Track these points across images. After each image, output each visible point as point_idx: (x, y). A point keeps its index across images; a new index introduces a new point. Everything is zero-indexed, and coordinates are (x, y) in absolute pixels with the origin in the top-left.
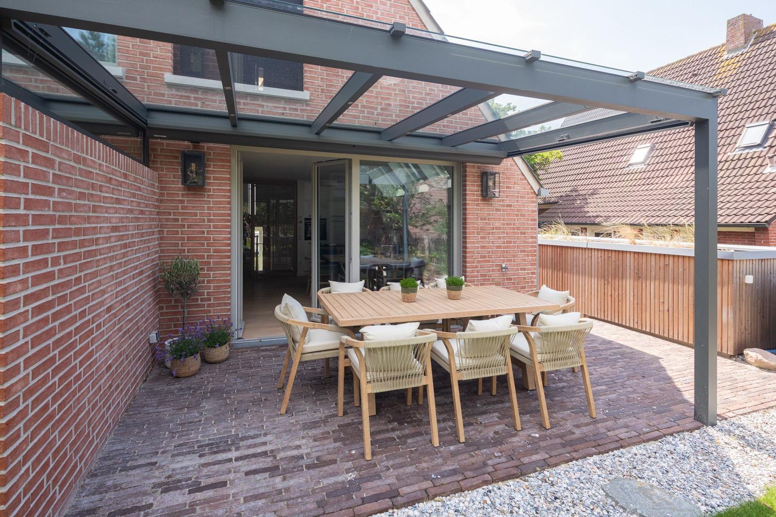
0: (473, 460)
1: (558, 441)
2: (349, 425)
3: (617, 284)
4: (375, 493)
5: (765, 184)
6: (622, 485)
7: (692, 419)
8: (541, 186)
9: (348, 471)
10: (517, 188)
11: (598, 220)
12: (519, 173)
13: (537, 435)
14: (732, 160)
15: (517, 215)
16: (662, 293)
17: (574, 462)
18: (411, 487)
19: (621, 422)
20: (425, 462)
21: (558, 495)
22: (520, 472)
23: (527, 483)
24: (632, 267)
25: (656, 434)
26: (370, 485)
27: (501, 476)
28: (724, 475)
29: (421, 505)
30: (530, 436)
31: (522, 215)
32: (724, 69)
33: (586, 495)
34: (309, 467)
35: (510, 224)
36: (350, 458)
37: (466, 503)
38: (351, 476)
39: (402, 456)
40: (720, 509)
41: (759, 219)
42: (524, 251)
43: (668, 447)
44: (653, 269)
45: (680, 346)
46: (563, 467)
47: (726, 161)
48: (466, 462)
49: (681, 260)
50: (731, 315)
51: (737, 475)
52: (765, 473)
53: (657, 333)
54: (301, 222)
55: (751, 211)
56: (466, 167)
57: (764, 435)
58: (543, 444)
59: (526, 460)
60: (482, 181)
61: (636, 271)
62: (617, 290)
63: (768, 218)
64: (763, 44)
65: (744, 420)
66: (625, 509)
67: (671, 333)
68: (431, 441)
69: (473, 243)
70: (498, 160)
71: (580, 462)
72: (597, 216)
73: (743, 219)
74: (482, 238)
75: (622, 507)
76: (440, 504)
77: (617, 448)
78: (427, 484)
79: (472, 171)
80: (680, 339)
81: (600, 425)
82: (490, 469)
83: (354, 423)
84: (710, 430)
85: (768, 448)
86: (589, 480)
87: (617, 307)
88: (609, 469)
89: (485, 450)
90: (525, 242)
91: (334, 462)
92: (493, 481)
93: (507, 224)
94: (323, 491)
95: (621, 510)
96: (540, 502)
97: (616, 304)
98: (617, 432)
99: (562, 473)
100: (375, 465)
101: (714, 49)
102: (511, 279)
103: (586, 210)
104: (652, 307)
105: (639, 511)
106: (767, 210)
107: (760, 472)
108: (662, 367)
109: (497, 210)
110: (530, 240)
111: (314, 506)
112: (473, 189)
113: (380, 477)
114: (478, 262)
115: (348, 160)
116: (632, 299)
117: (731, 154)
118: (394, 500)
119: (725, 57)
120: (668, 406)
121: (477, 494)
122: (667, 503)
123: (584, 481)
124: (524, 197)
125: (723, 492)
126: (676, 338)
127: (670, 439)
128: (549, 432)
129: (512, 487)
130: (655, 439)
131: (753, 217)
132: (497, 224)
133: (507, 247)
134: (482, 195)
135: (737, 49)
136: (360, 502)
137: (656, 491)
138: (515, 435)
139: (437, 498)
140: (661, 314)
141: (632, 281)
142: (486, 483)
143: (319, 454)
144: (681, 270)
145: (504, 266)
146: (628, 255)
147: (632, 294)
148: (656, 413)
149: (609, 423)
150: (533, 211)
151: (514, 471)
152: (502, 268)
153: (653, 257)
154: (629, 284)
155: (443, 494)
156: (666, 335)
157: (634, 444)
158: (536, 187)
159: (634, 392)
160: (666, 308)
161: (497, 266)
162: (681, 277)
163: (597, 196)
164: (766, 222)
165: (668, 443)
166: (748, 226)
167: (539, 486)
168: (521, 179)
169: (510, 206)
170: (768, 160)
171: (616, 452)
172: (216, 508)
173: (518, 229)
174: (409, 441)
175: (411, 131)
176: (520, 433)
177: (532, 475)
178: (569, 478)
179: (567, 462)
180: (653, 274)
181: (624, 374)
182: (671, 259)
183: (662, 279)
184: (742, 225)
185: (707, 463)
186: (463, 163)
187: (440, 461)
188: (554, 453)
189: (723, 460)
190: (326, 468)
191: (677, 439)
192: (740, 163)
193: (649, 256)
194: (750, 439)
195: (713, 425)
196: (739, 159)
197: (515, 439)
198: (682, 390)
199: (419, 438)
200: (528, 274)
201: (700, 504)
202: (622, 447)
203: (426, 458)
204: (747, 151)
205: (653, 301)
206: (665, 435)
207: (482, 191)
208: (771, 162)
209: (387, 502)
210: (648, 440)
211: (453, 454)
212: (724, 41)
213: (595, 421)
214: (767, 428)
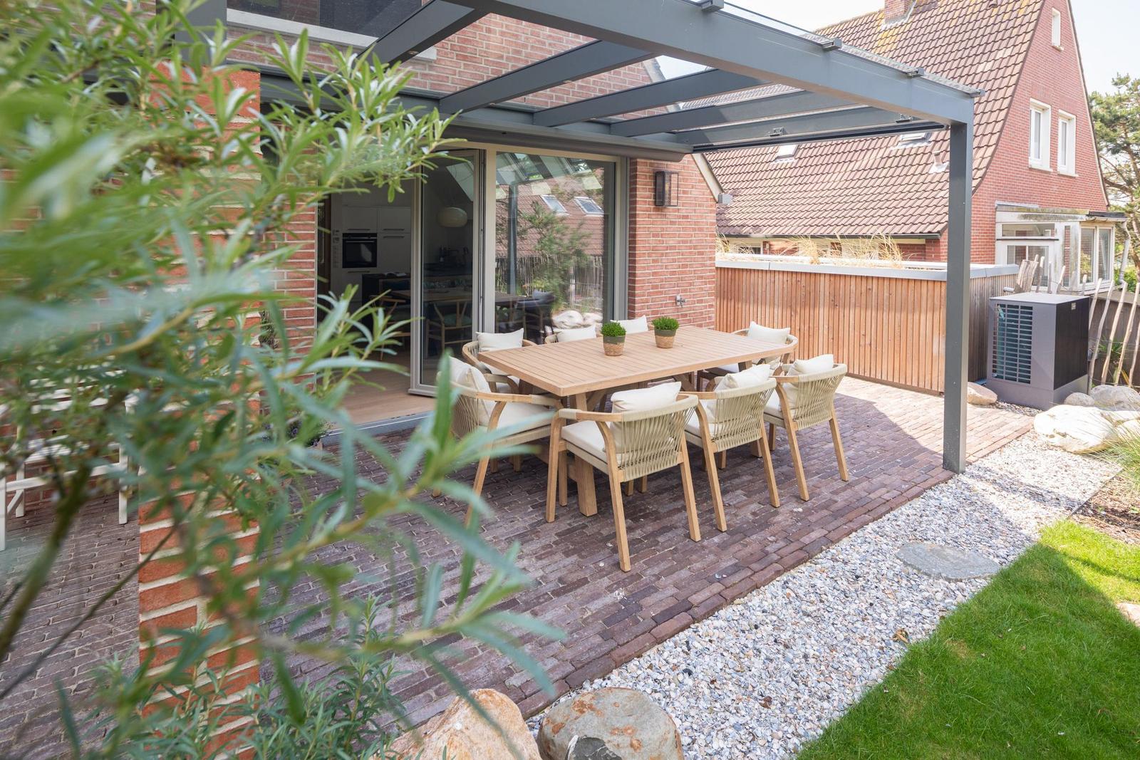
0: (749, 549)
1: (825, 512)
2: (570, 531)
3: (807, 315)
4: (663, 609)
5: (932, 186)
6: (914, 550)
7: (941, 469)
8: (722, 190)
9: (610, 589)
10: (695, 193)
11: (744, 231)
12: (698, 173)
13: (800, 510)
14: (895, 156)
15: (694, 229)
16: (863, 324)
17: (854, 534)
18: (701, 593)
19: (877, 480)
20: (696, 561)
21: (858, 573)
22: (806, 555)
23: (819, 566)
24: (827, 294)
25: (916, 490)
26: (649, 600)
27: (791, 562)
28: (997, 523)
29: (722, 612)
30: (792, 511)
31: (701, 229)
32: (882, 42)
33: (884, 567)
34: (557, 593)
35: (686, 242)
36: (601, 573)
37: (770, 601)
38: (620, 594)
39: (663, 558)
40: (1011, 558)
41: (929, 228)
42: (702, 277)
43: (932, 502)
44: (853, 295)
45: (884, 386)
46: (845, 541)
47: (889, 157)
48: (743, 553)
49: (886, 283)
50: (943, 346)
51: (1008, 521)
52: (1029, 515)
53: (856, 372)
54: (337, 239)
55: (921, 219)
56: (636, 163)
57: (1010, 476)
58: (813, 519)
59: (806, 540)
60: (655, 184)
61: (832, 298)
62: (807, 322)
63: (939, 228)
64: (923, 15)
65: (987, 463)
66: (929, 576)
67: (873, 372)
68: (688, 536)
69: (644, 268)
70: (677, 156)
71: (860, 533)
72: (743, 226)
73: (913, 229)
74: (654, 261)
75: (926, 574)
76: (740, 607)
77: (888, 512)
78: (717, 588)
79: (644, 170)
80: (884, 378)
81: (857, 488)
82: (775, 557)
83: (575, 529)
84: (963, 478)
85: (1020, 489)
86: (880, 551)
87: (806, 344)
88: (894, 535)
89: (754, 537)
90: (704, 265)
91: (584, 581)
92: (787, 570)
93: (684, 242)
94: (597, 619)
95: (926, 577)
96: (843, 584)
97: (806, 340)
98: (878, 493)
99: (848, 548)
100: (639, 576)
101: (870, 15)
102: (686, 315)
103: (727, 216)
104: (851, 342)
105: (944, 575)
106: (938, 218)
107: (1024, 516)
108: (880, 413)
109: (672, 223)
110: (708, 262)
111: (598, 640)
112: (644, 194)
113: (656, 590)
114: (649, 294)
115: (478, 152)
116: (826, 332)
117: (894, 149)
118: (691, 612)
119: (883, 27)
120: (911, 456)
121: (775, 587)
122: (963, 561)
123: (875, 553)
124: (703, 206)
125: (1005, 541)
126: (879, 377)
127: (931, 493)
128: (810, 504)
129: (806, 573)
130: (917, 496)
131: (923, 226)
132: (671, 243)
133: (683, 273)
134: (655, 203)
135: (895, 18)
136: (654, 624)
137: (948, 551)
138: (776, 513)
139: (737, 601)
140: (862, 350)
141: (826, 310)
142: (779, 573)
143: (559, 575)
144: (886, 294)
145: (678, 298)
146: (822, 278)
147: (826, 327)
148: (904, 466)
149: (865, 484)
150: (712, 224)
151: (802, 555)
152: (677, 301)
153: (853, 280)
154: (823, 313)
155: (741, 595)
156: (867, 375)
157: (902, 504)
158: (716, 192)
159: (869, 445)
160: (868, 342)
161: (670, 298)
162: (886, 303)
163: (739, 198)
164: (938, 232)
165: (931, 497)
166: (918, 237)
167: (833, 567)
168: (700, 182)
169: (687, 217)
170: (933, 158)
171: (888, 515)
172: (471, 669)
173: (695, 247)
174: (661, 539)
175: (496, 102)
176: (781, 510)
177: (819, 556)
178: (858, 553)
179: (848, 534)
180: (853, 300)
181: (847, 425)
182: (875, 281)
183: (864, 306)
184: (912, 236)
185: (977, 514)
186: (631, 159)
187: (712, 557)
188: (831, 527)
189: (989, 507)
190: (579, 591)
191: (938, 493)
192: (904, 159)
193: (848, 279)
194: (1001, 482)
195: (963, 472)
196: (902, 156)
197: (779, 518)
198: (915, 436)
199: (670, 534)
200: (705, 307)
201: (991, 557)
202: (892, 509)
203: (694, 557)
204: (911, 145)
205: (851, 334)
206: (924, 490)
207: (655, 197)
208: (937, 160)
209: (684, 617)
210: (912, 498)
211: (723, 547)
212: (882, 6)
213: (850, 485)
214: (1010, 468)
